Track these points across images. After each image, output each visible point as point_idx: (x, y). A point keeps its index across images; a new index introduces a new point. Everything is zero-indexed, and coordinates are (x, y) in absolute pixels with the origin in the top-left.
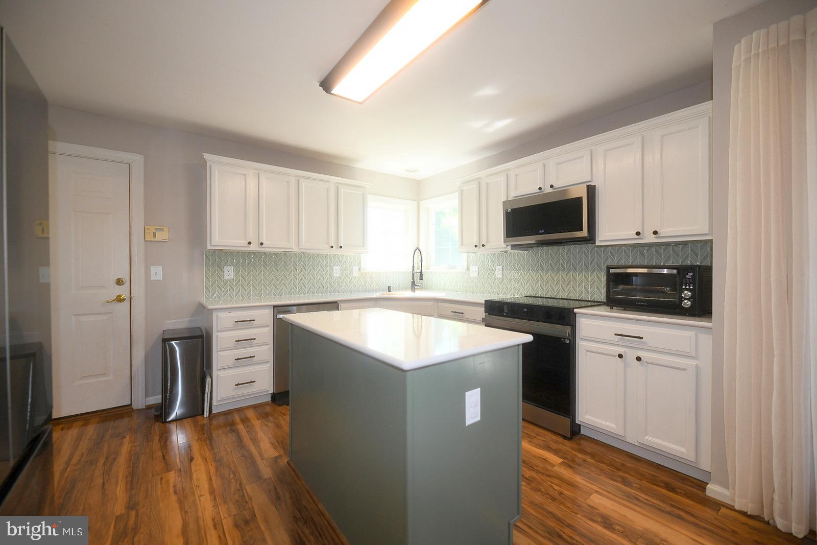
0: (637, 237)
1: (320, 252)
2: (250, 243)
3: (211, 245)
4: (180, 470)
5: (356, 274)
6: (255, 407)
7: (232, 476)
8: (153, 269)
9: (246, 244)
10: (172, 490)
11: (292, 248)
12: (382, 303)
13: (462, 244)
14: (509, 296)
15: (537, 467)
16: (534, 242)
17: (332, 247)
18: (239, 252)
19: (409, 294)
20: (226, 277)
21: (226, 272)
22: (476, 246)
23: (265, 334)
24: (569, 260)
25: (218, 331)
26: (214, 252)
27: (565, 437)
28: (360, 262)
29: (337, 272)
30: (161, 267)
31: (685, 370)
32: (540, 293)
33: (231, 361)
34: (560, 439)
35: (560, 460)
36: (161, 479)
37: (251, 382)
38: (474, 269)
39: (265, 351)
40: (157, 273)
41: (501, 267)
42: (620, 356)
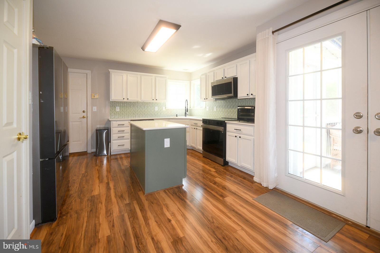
0: (248, 96)
1: (149, 101)
2: (124, 99)
3: (111, 100)
4: (99, 166)
5: (164, 109)
6: (124, 154)
7: (113, 168)
8: (94, 108)
9: (123, 99)
10: (97, 170)
11: (138, 100)
12: (171, 120)
13: (201, 98)
14: (213, 118)
15: (205, 171)
16: (226, 97)
17: (153, 100)
18: (121, 102)
19: (184, 117)
20: (117, 110)
21: (117, 109)
22: (205, 99)
23: (128, 129)
24: (229, 104)
25: (113, 128)
26: (113, 102)
27: (222, 166)
28: (166, 105)
29: (156, 109)
30: (96, 107)
31: (251, 140)
32: (227, 117)
33: (117, 138)
34: (220, 166)
35: (215, 170)
36: (94, 168)
37: (123, 145)
38: (208, 108)
39: (128, 135)
40: (95, 109)
41: (215, 107)
42: (236, 136)
